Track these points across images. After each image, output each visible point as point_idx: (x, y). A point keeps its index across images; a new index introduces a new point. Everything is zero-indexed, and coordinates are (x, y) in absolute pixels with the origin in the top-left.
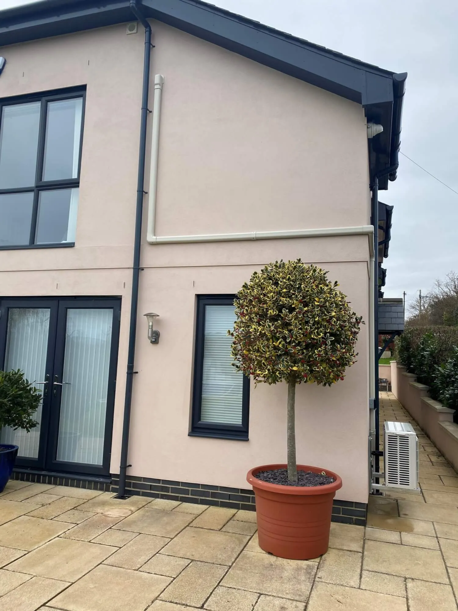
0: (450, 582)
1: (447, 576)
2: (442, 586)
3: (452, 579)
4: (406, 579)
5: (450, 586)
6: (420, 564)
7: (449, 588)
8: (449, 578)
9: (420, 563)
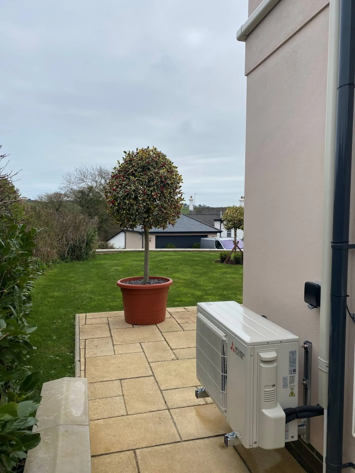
0: (149, 364)
1: (152, 368)
2: (154, 360)
3: (149, 366)
4: (177, 359)
5: (149, 362)
6: (173, 371)
7: (150, 360)
8: (150, 367)
9: (174, 373)
